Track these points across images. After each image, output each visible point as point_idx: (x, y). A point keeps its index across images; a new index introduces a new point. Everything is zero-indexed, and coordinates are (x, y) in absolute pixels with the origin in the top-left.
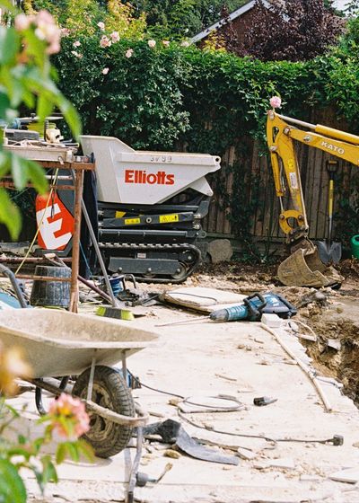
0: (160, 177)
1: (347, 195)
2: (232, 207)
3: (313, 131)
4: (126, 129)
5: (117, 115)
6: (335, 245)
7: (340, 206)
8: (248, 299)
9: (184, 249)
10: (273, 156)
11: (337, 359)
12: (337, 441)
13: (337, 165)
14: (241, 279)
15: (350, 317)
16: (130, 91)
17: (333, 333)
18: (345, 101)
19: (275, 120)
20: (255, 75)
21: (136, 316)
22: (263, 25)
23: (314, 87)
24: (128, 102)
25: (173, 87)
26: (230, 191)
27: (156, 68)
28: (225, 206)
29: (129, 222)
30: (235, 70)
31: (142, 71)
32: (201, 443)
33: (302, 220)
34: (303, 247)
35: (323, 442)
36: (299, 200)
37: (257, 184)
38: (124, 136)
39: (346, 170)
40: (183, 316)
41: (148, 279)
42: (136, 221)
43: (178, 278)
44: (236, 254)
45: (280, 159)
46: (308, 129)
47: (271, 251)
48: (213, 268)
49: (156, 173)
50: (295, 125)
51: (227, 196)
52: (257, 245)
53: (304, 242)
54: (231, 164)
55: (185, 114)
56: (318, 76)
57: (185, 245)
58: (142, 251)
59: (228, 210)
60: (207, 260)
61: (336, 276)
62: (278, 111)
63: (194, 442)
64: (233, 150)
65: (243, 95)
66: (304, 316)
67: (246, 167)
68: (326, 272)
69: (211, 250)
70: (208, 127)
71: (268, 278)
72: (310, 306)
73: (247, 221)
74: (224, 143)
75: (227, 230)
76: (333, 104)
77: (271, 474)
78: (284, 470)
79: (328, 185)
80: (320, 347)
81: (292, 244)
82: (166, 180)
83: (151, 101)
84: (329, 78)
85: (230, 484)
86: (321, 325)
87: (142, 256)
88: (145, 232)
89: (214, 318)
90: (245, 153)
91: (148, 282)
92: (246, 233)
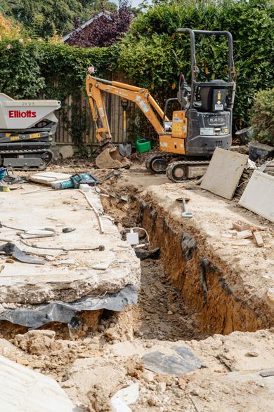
0: (29, 114)
1: (134, 118)
2: (72, 128)
3: (111, 84)
4: (10, 88)
5: (5, 81)
6: (128, 145)
7: (130, 125)
8: (73, 176)
9: (44, 152)
10: (90, 99)
11: (126, 206)
12: (101, 249)
13: (128, 102)
14: (77, 167)
15: (133, 184)
16: (11, 67)
17: (123, 192)
18: (128, 68)
19: (89, 79)
20: (80, 56)
21: (11, 189)
22: (98, 27)
23: (112, 61)
24: (10, 73)
25: (35, 64)
26: (70, 120)
27: (24, 53)
28: (68, 127)
29: (13, 139)
30: (69, 53)
31: (17, 56)
32: (28, 254)
33: (107, 133)
34: (109, 147)
35: (94, 250)
36: (105, 122)
37: (85, 115)
38: (9, 92)
39: (132, 105)
40: (38, 188)
41: (26, 169)
42: (17, 138)
43: (42, 167)
44: (75, 153)
45: (94, 101)
46: (107, 84)
47: (94, 150)
48: (62, 161)
49: (26, 112)
50: (100, 81)
51: (69, 122)
52: (87, 148)
53: (110, 145)
54: (70, 105)
55: (42, 79)
56: (113, 55)
57: (45, 150)
58: (21, 154)
59: (70, 130)
60: (60, 157)
61: (128, 162)
62: (92, 75)
63: (24, 254)
64: (70, 97)
65: (74, 66)
66: (108, 184)
67: (78, 106)
68: (122, 160)
69: (61, 152)
70: (56, 85)
71: (91, 165)
72: (111, 178)
73: (80, 135)
74: (65, 93)
75: (70, 140)
76: (122, 70)
77: (61, 268)
78: (69, 265)
79: (123, 113)
80: (117, 201)
81: (103, 146)
82: (32, 115)
83: (23, 72)
84: (119, 55)
85: (37, 274)
86: (117, 188)
87: (21, 157)
88: (22, 144)
89: (53, 188)
90: (77, 98)
91: (25, 171)
92: (80, 141)
